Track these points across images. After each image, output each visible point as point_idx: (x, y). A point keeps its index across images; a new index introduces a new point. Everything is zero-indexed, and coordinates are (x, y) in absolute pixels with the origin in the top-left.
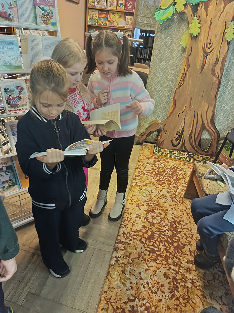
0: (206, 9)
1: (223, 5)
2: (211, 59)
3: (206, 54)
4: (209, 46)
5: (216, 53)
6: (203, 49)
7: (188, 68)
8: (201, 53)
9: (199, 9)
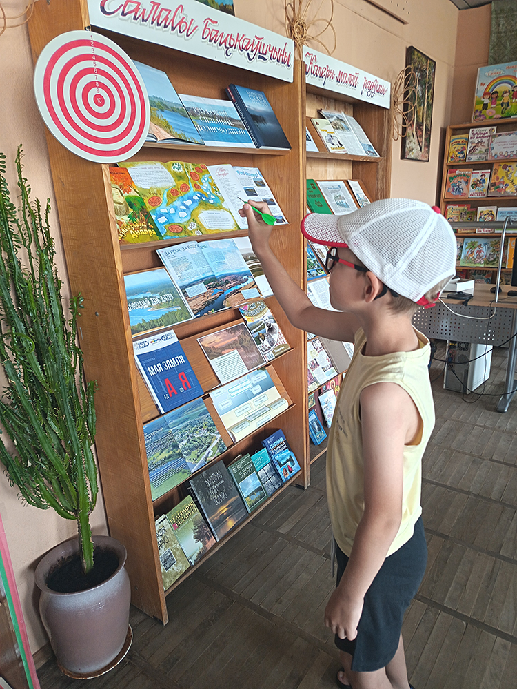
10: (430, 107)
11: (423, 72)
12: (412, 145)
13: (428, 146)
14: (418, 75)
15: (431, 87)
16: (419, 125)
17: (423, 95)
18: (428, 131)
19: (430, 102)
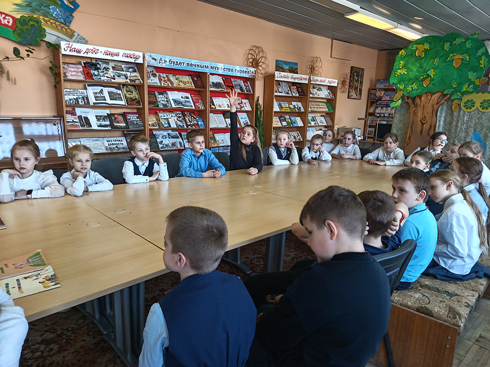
0: (420, 99)
1: (430, 96)
2: (426, 127)
3: (423, 124)
4: (424, 119)
5: (429, 123)
6: (421, 121)
7: (412, 133)
8: (420, 124)
9: (416, 99)
10: (362, 83)
11: (358, 73)
12: (352, 94)
13: (361, 95)
14: (355, 74)
15: (362, 76)
16: (356, 88)
17: (358, 79)
18: (361, 90)
19: (362, 81)
